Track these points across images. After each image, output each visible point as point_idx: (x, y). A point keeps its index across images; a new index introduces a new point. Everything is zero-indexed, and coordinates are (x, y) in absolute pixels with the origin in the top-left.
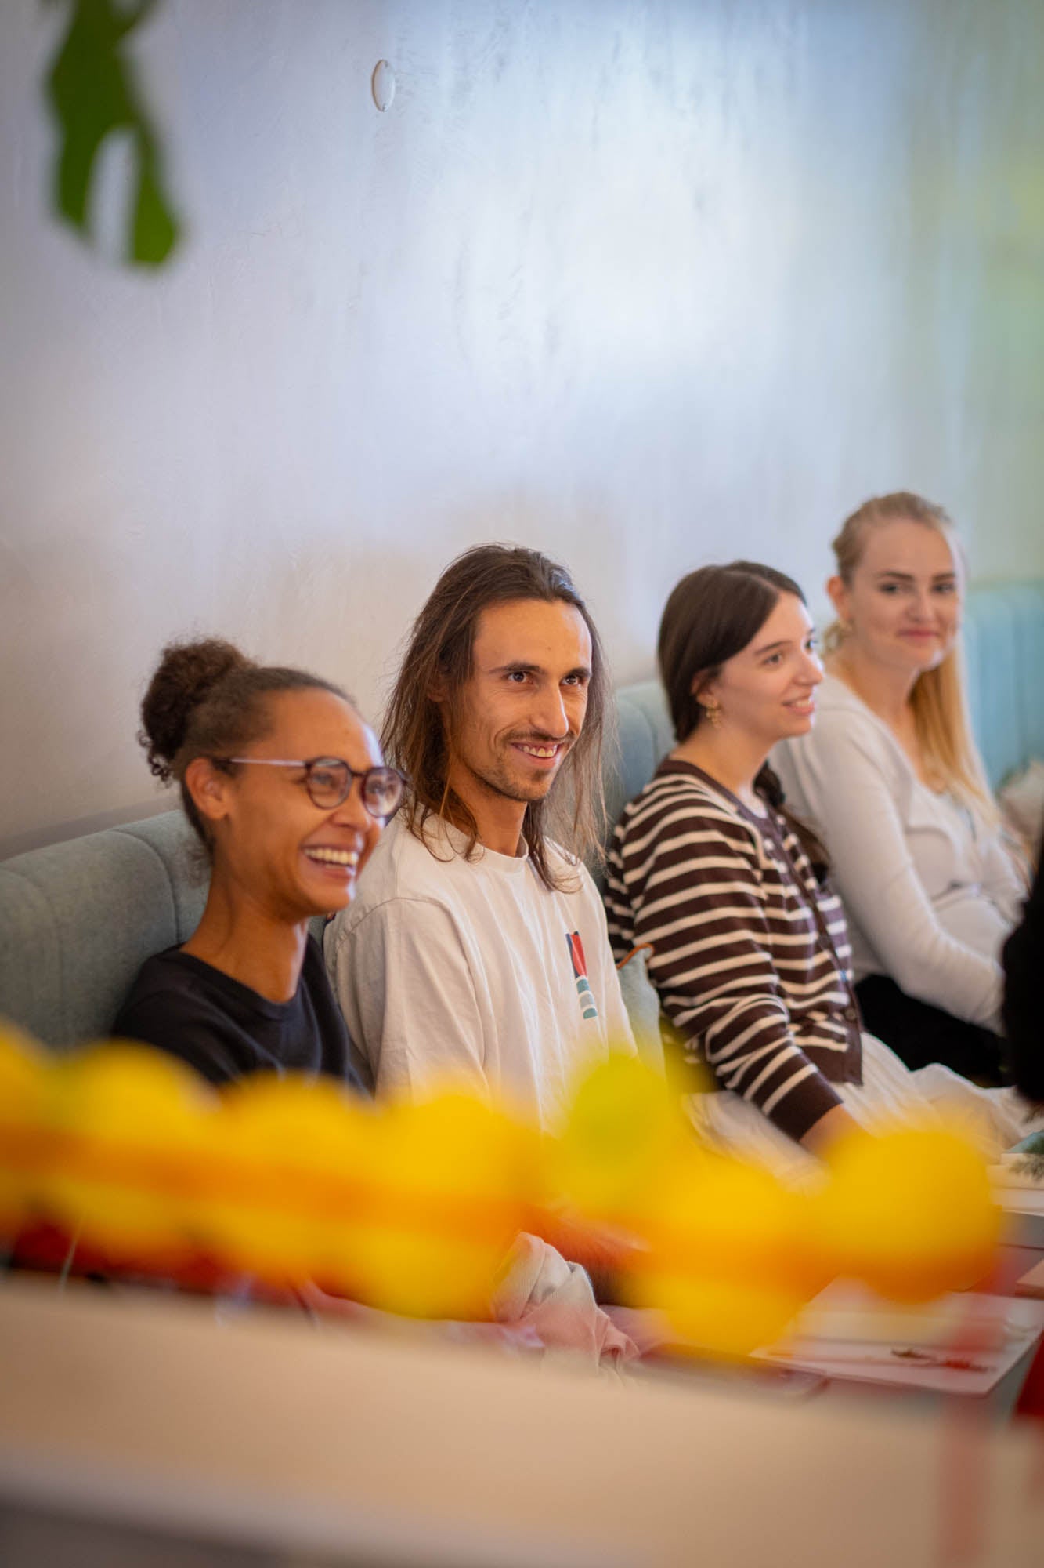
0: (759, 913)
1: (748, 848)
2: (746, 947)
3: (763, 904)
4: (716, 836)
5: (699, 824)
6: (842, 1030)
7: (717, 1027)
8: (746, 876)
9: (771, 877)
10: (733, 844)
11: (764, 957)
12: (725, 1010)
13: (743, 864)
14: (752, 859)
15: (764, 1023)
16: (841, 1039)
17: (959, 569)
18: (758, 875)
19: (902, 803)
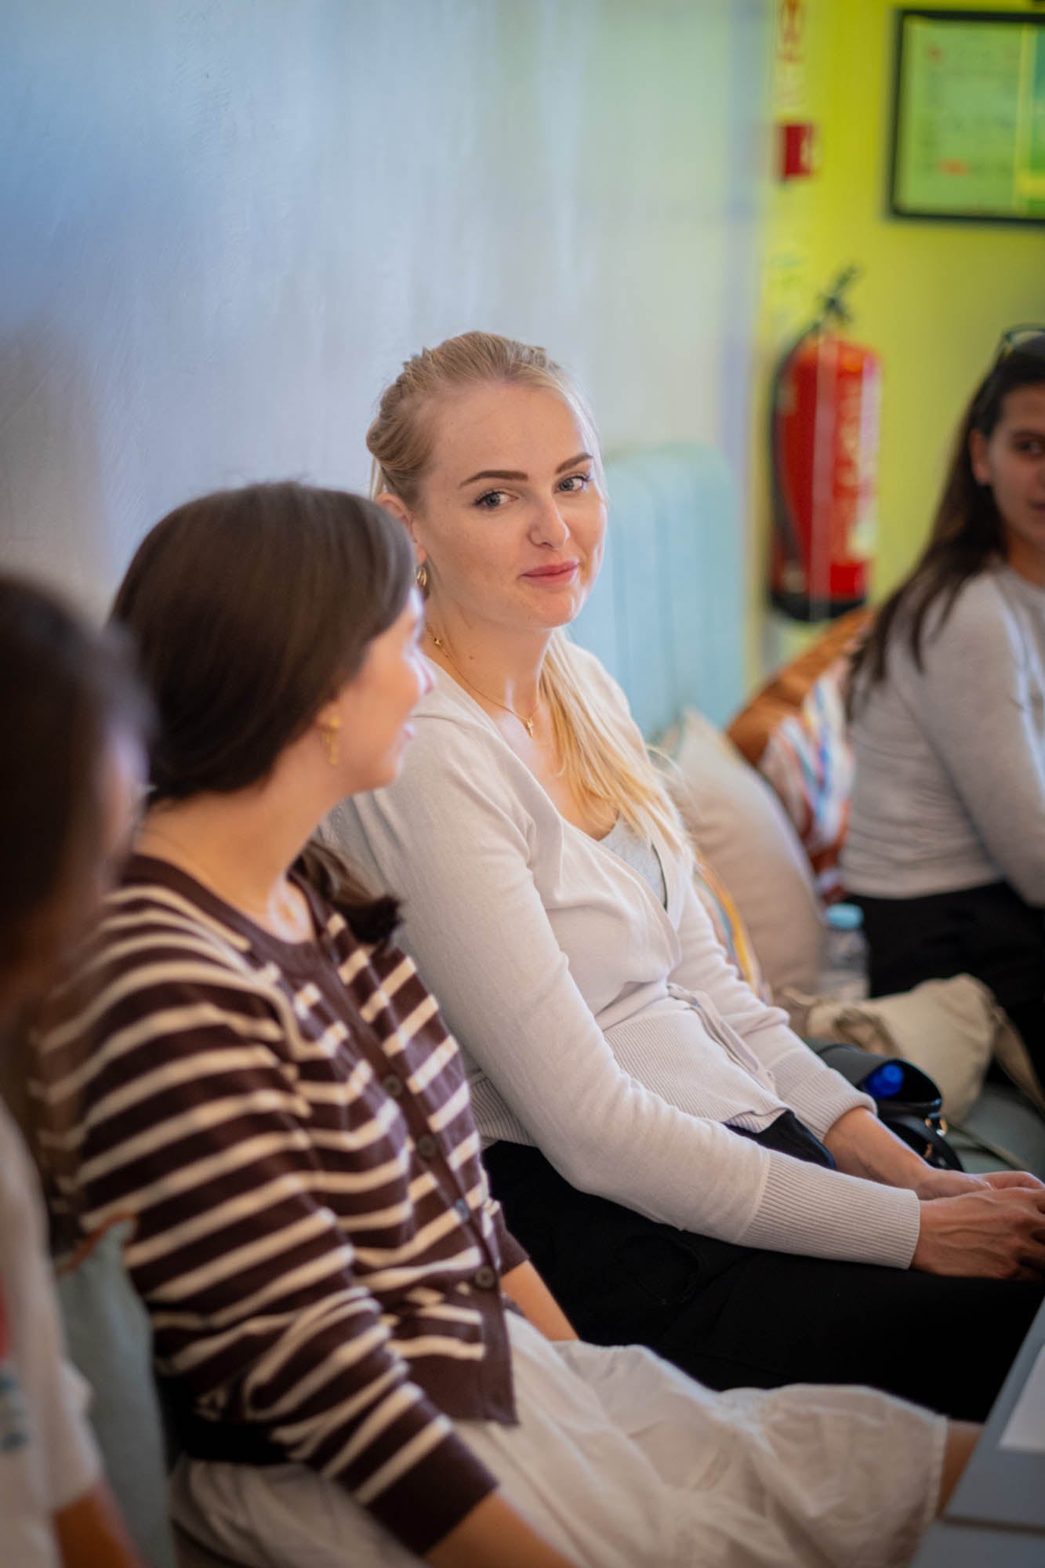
0: (301, 1140)
1: (269, 1030)
2: (292, 1210)
3: (303, 1123)
4: (209, 1014)
5: (173, 995)
6: (472, 1317)
7: (264, 1371)
8: (272, 1079)
9: (319, 1071)
10: (238, 1023)
11: (323, 1219)
12: (273, 1337)
13: (263, 1057)
14: (279, 1049)
15: (350, 1352)
16: (471, 1335)
17: (590, 442)
18: (290, 1072)
19: (541, 863)
